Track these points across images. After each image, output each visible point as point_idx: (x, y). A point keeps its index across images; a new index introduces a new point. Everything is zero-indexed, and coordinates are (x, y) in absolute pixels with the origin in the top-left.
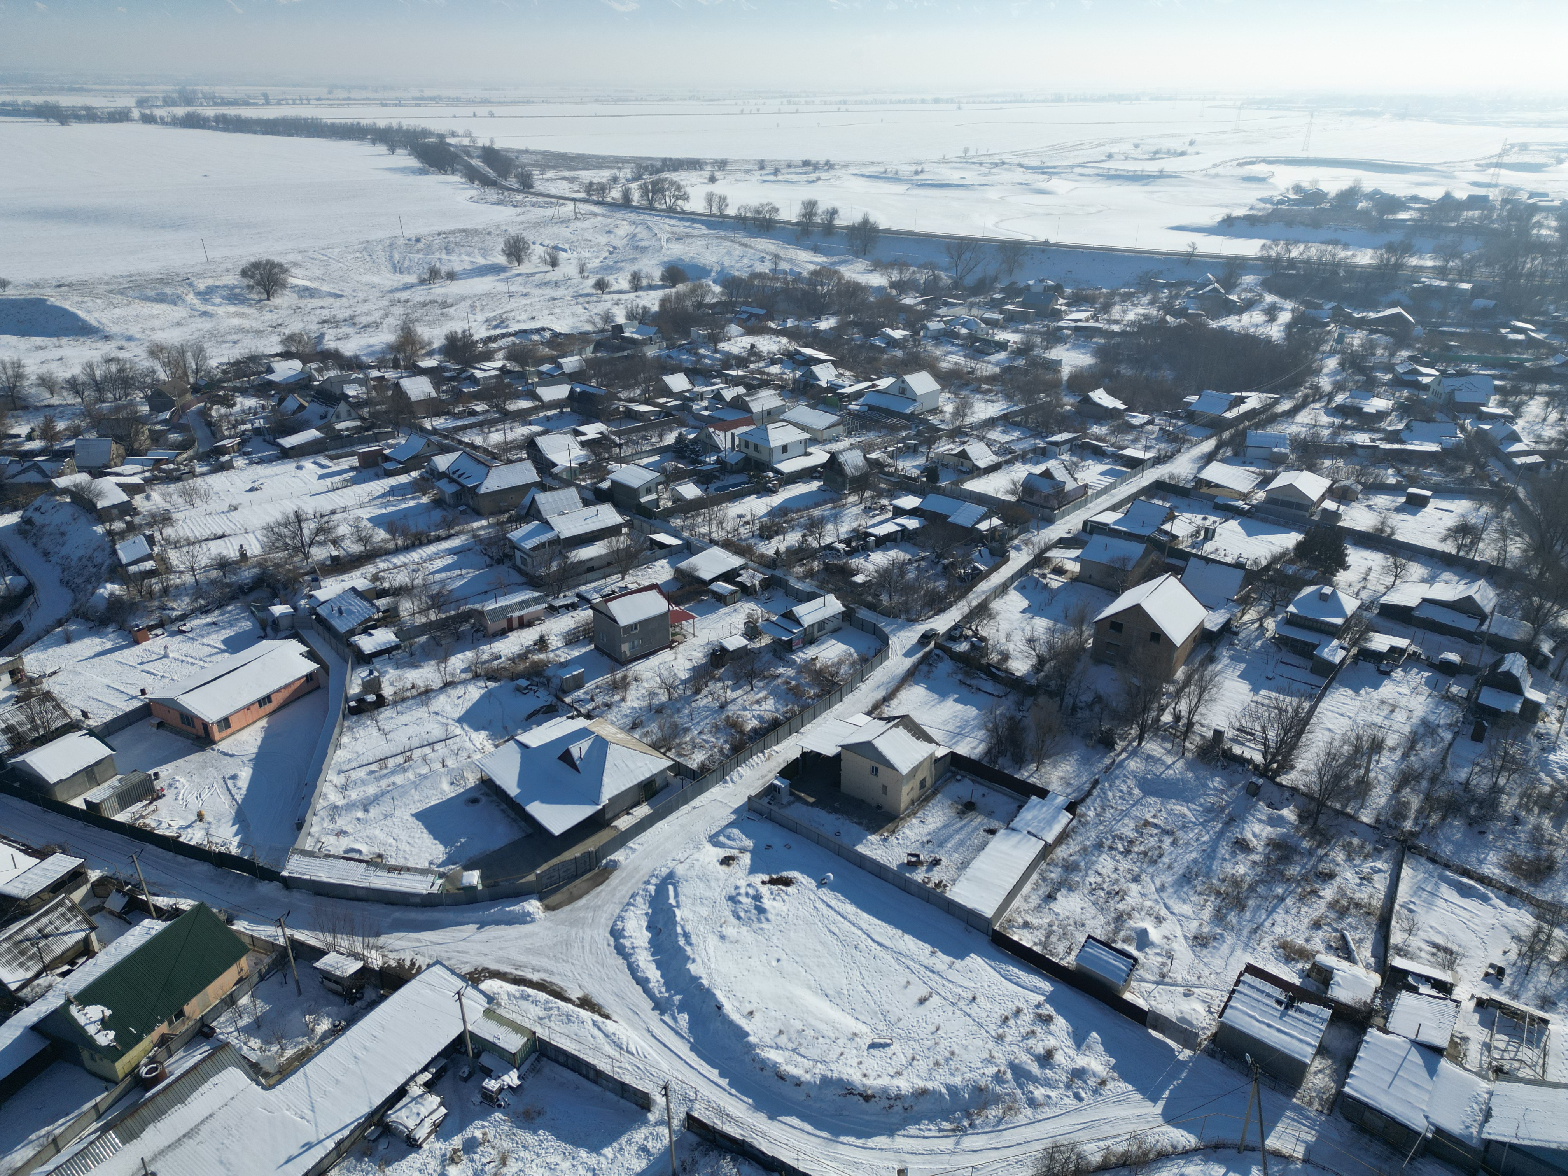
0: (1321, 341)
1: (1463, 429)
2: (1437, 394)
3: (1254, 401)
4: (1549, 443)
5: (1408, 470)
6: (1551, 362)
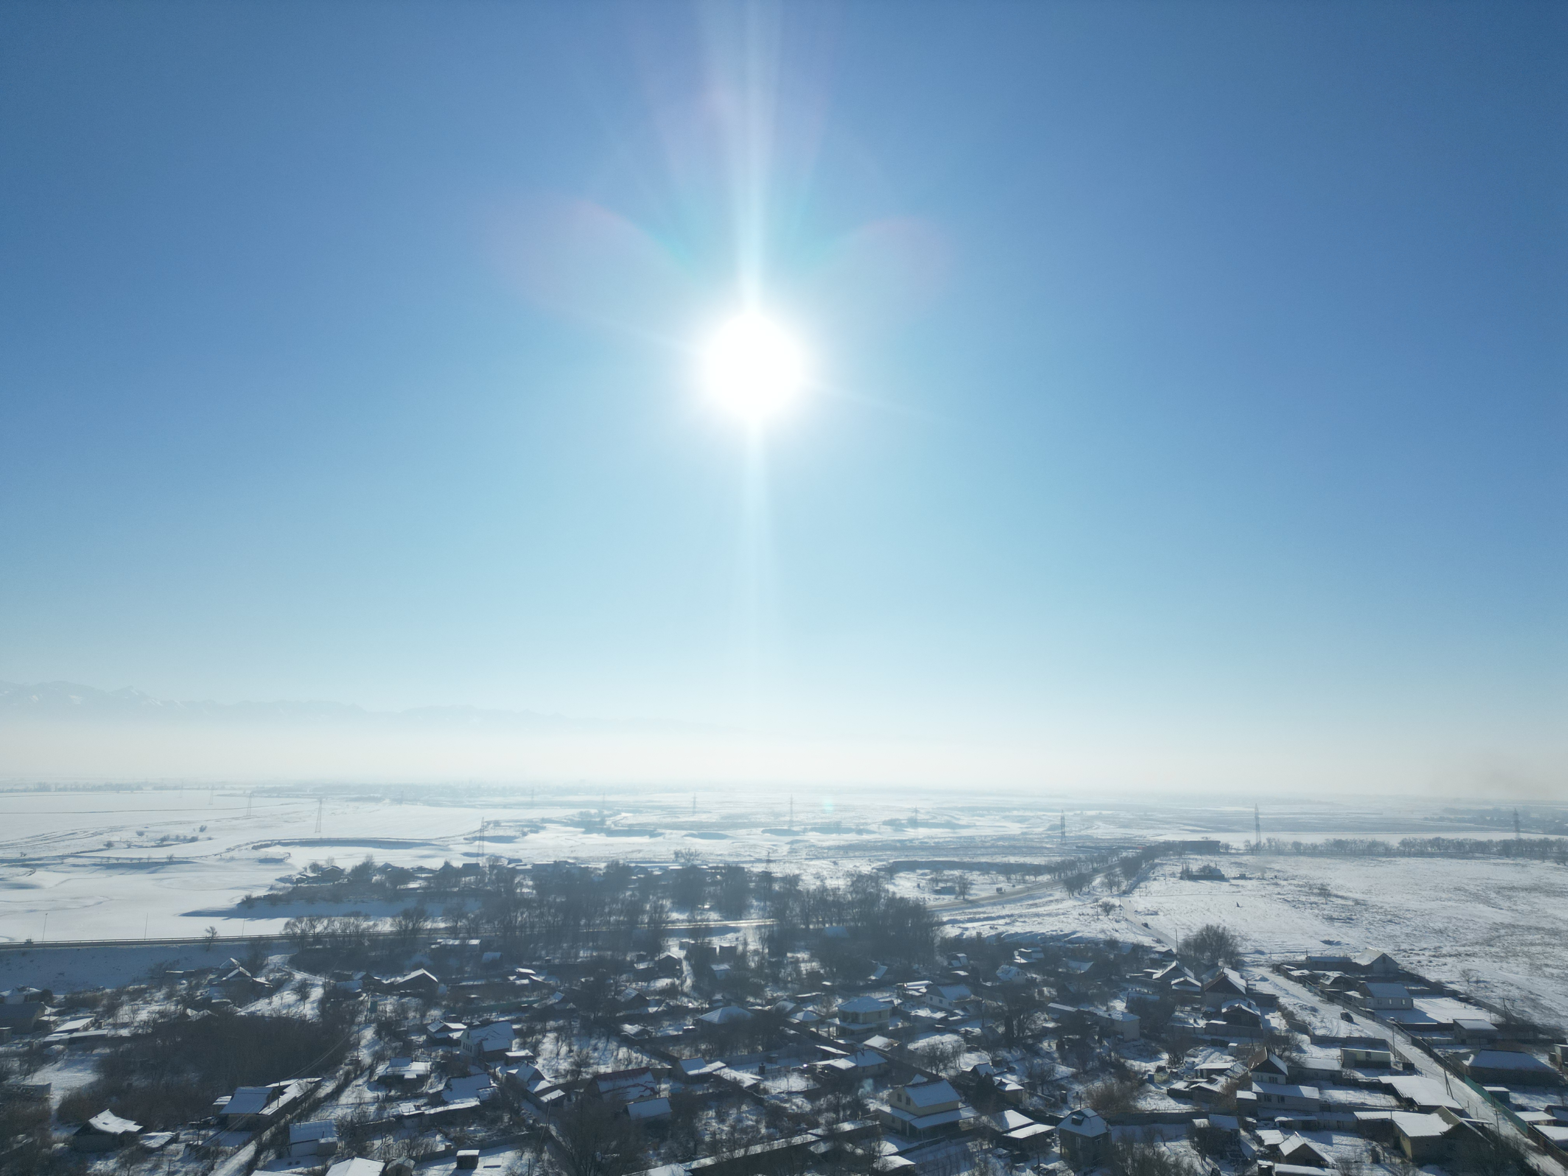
0: (355, 1013)
1: (495, 1078)
2: (467, 1048)
3: (293, 1089)
4: (565, 1076)
5: (455, 1131)
6: (552, 1001)
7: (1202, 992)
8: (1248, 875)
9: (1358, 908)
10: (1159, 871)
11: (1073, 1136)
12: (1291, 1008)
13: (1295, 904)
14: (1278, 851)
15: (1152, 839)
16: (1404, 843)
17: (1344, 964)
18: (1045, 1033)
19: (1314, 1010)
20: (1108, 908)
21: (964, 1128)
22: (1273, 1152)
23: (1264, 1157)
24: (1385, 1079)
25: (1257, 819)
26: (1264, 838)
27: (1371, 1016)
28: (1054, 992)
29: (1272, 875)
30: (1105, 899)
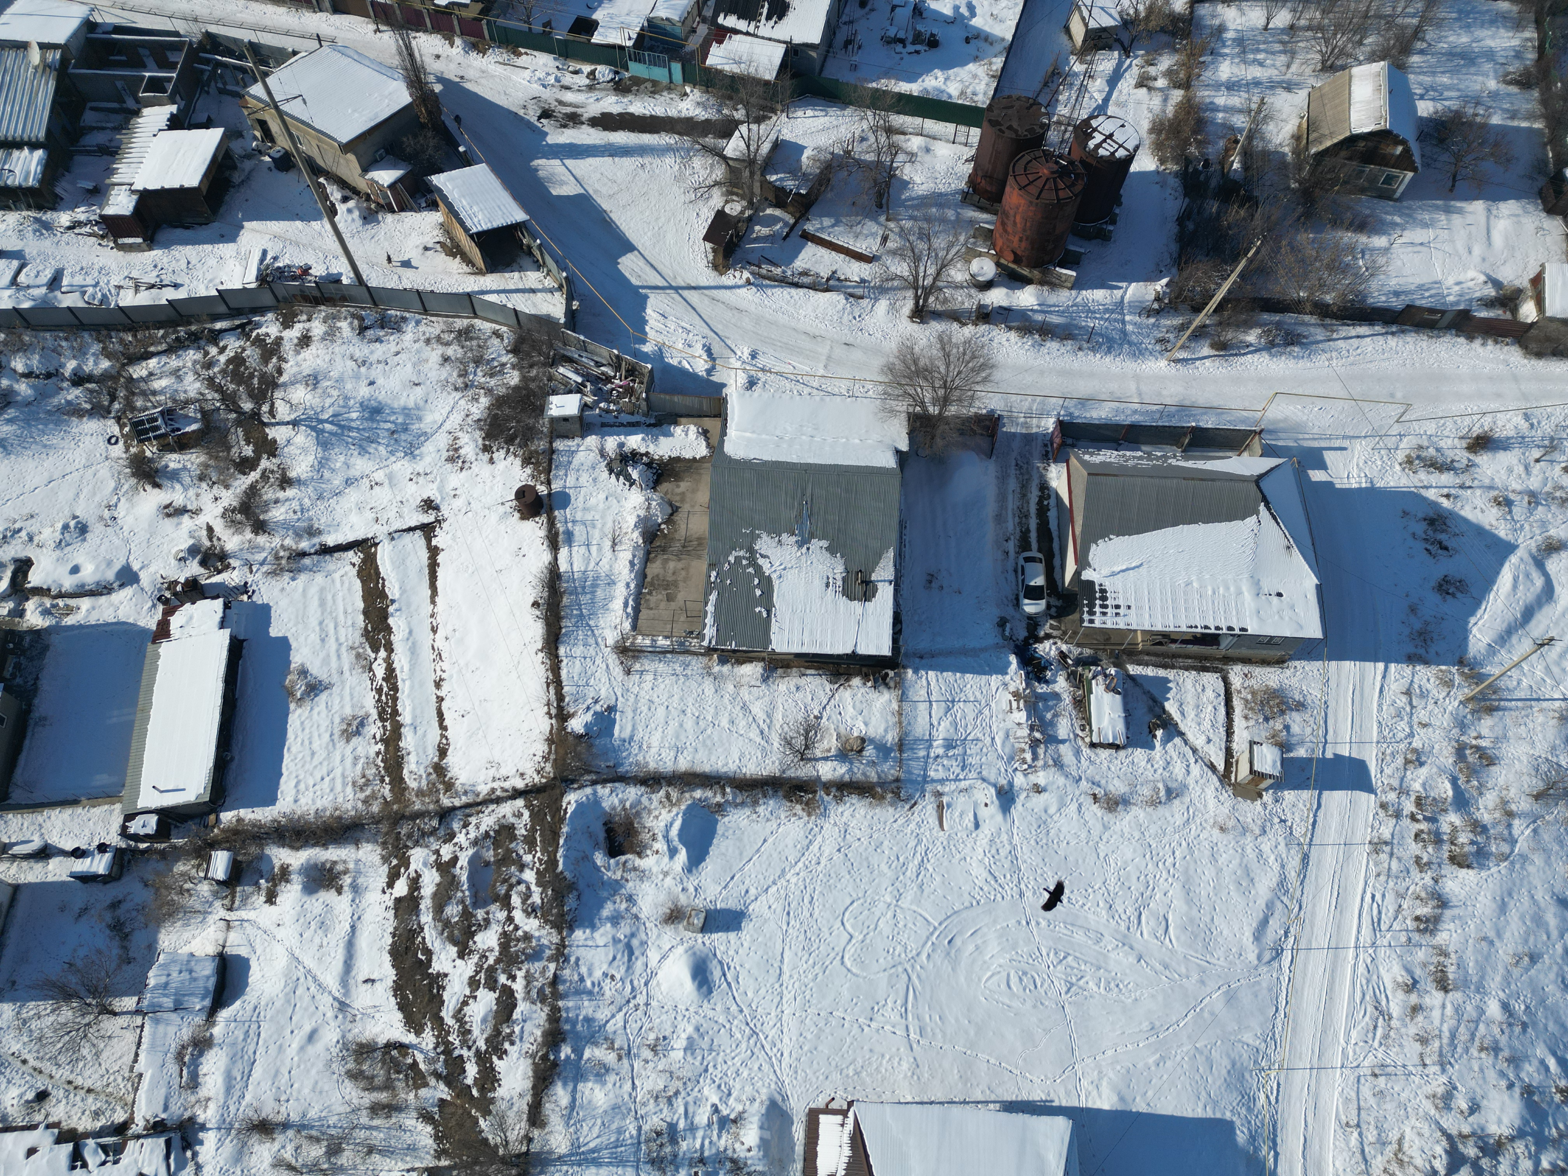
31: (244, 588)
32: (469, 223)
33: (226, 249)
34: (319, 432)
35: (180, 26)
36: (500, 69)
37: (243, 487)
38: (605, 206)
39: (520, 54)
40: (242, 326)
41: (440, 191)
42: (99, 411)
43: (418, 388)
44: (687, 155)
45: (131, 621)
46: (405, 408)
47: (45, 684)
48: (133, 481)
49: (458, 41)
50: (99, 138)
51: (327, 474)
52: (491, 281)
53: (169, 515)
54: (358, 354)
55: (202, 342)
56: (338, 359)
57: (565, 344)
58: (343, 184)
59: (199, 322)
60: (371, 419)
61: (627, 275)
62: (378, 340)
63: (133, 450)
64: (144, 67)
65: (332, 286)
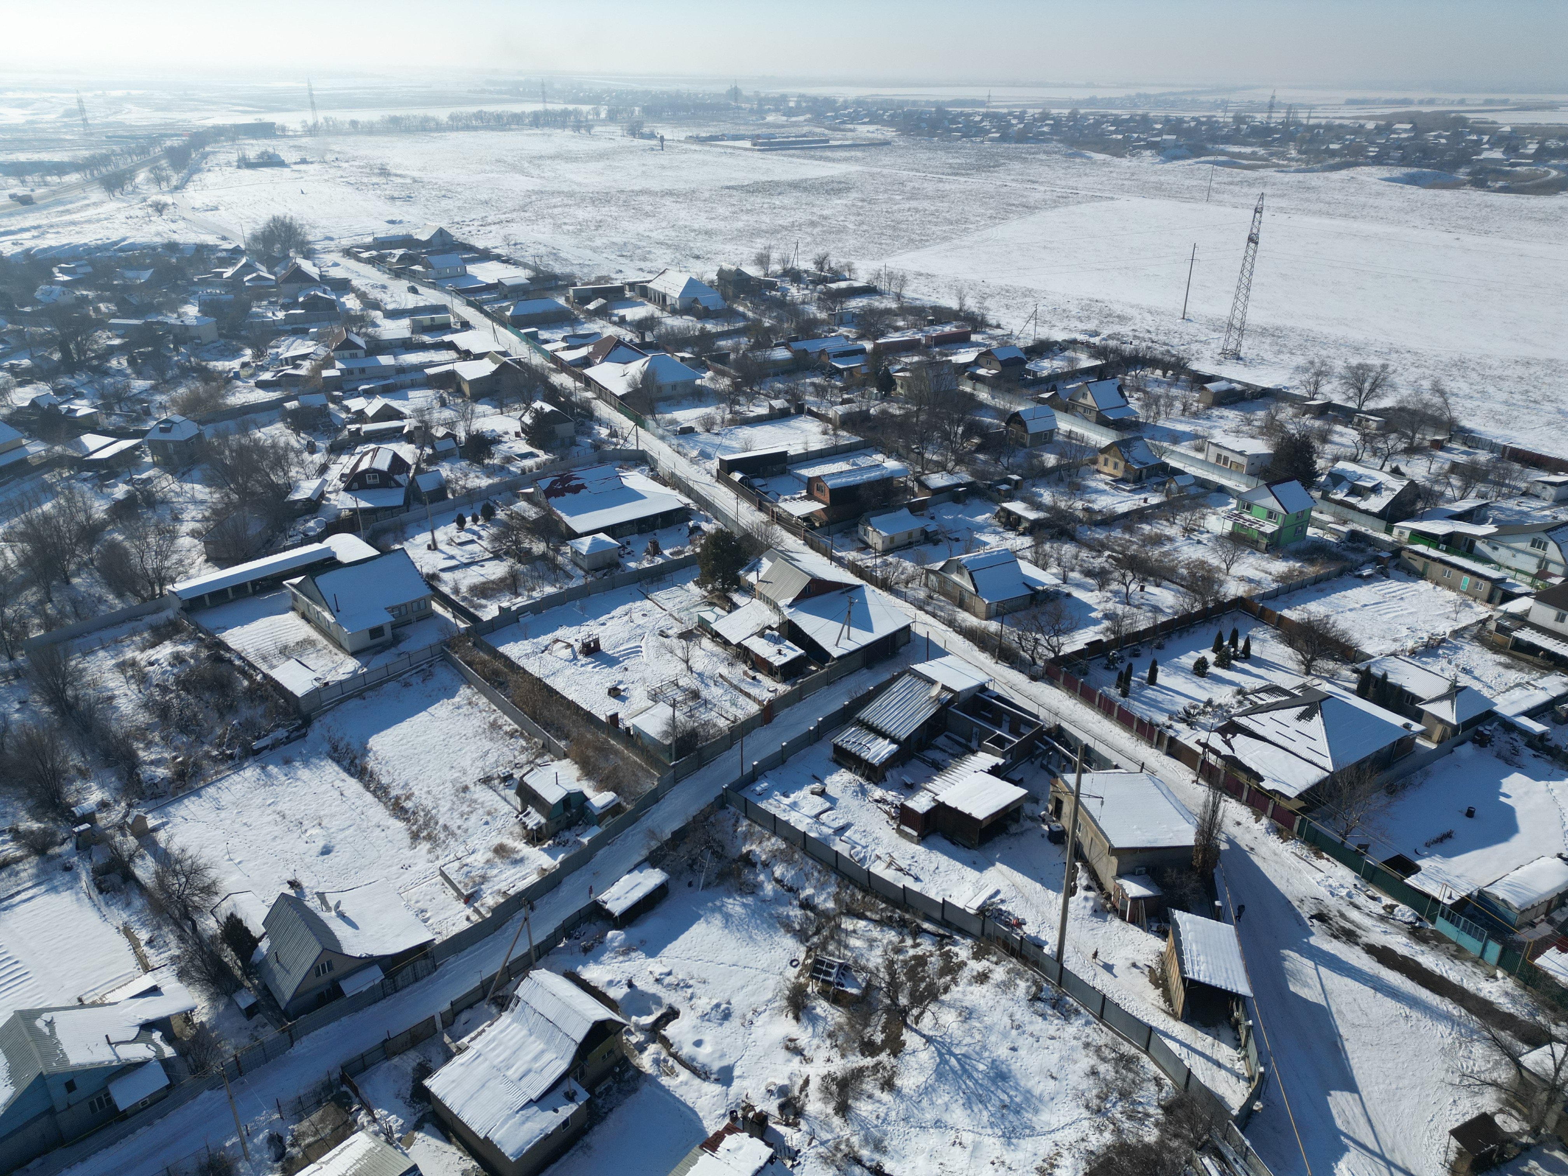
7: (277, 284)
8: (309, 159)
9: (416, 185)
10: (212, 161)
11: (164, 443)
12: (363, 289)
13: (358, 187)
14: (334, 130)
15: (198, 123)
16: (452, 118)
17: (407, 241)
18: (111, 351)
19: (384, 287)
20: (160, 208)
21: (36, 462)
22: (360, 416)
23: (352, 422)
24: (447, 338)
25: (311, 95)
26: (321, 116)
27: (433, 286)
28: (113, 307)
29: (333, 158)
30: (154, 198)
31: (794, 1155)
32: (1188, 966)
33: (971, 874)
34: (943, 1061)
35: (1043, 714)
36: (1294, 860)
37: (855, 1065)
38: (1342, 1031)
39: (1322, 857)
40: (943, 937)
41: (1176, 925)
42: (801, 936)
43: (1052, 1082)
44: (1470, 1035)
45: (701, 1115)
46: (1029, 1092)
47: (612, 1119)
48: (785, 1003)
49: (1265, 821)
50: (937, 755)
51: (925, 1103)
52: (1180, 1029)
53: (787, 1048)
54: (1018, 1016)
55: (906, 931)
56: (999, 1009)
57: (1225, 1138)
58: (1094, 875)
59: (914, 914)
60: (993, 1081)
61: (1334, 1112)
62: (1043, 1016)
63: (802, 980)
64: (999, 727)
65: (1033, 948)
